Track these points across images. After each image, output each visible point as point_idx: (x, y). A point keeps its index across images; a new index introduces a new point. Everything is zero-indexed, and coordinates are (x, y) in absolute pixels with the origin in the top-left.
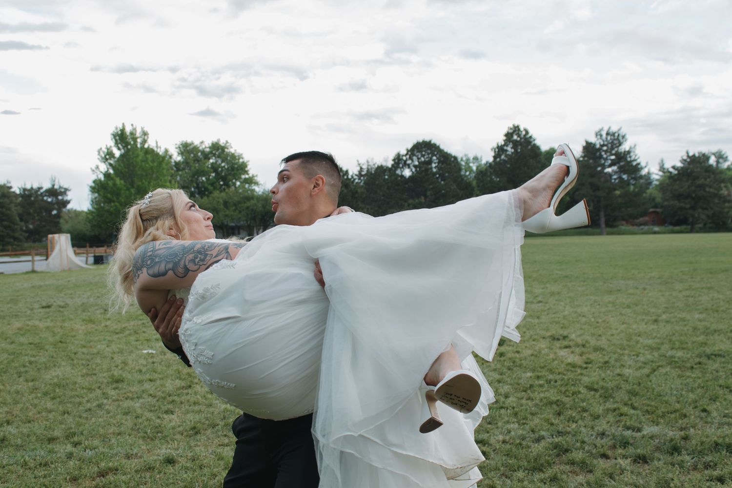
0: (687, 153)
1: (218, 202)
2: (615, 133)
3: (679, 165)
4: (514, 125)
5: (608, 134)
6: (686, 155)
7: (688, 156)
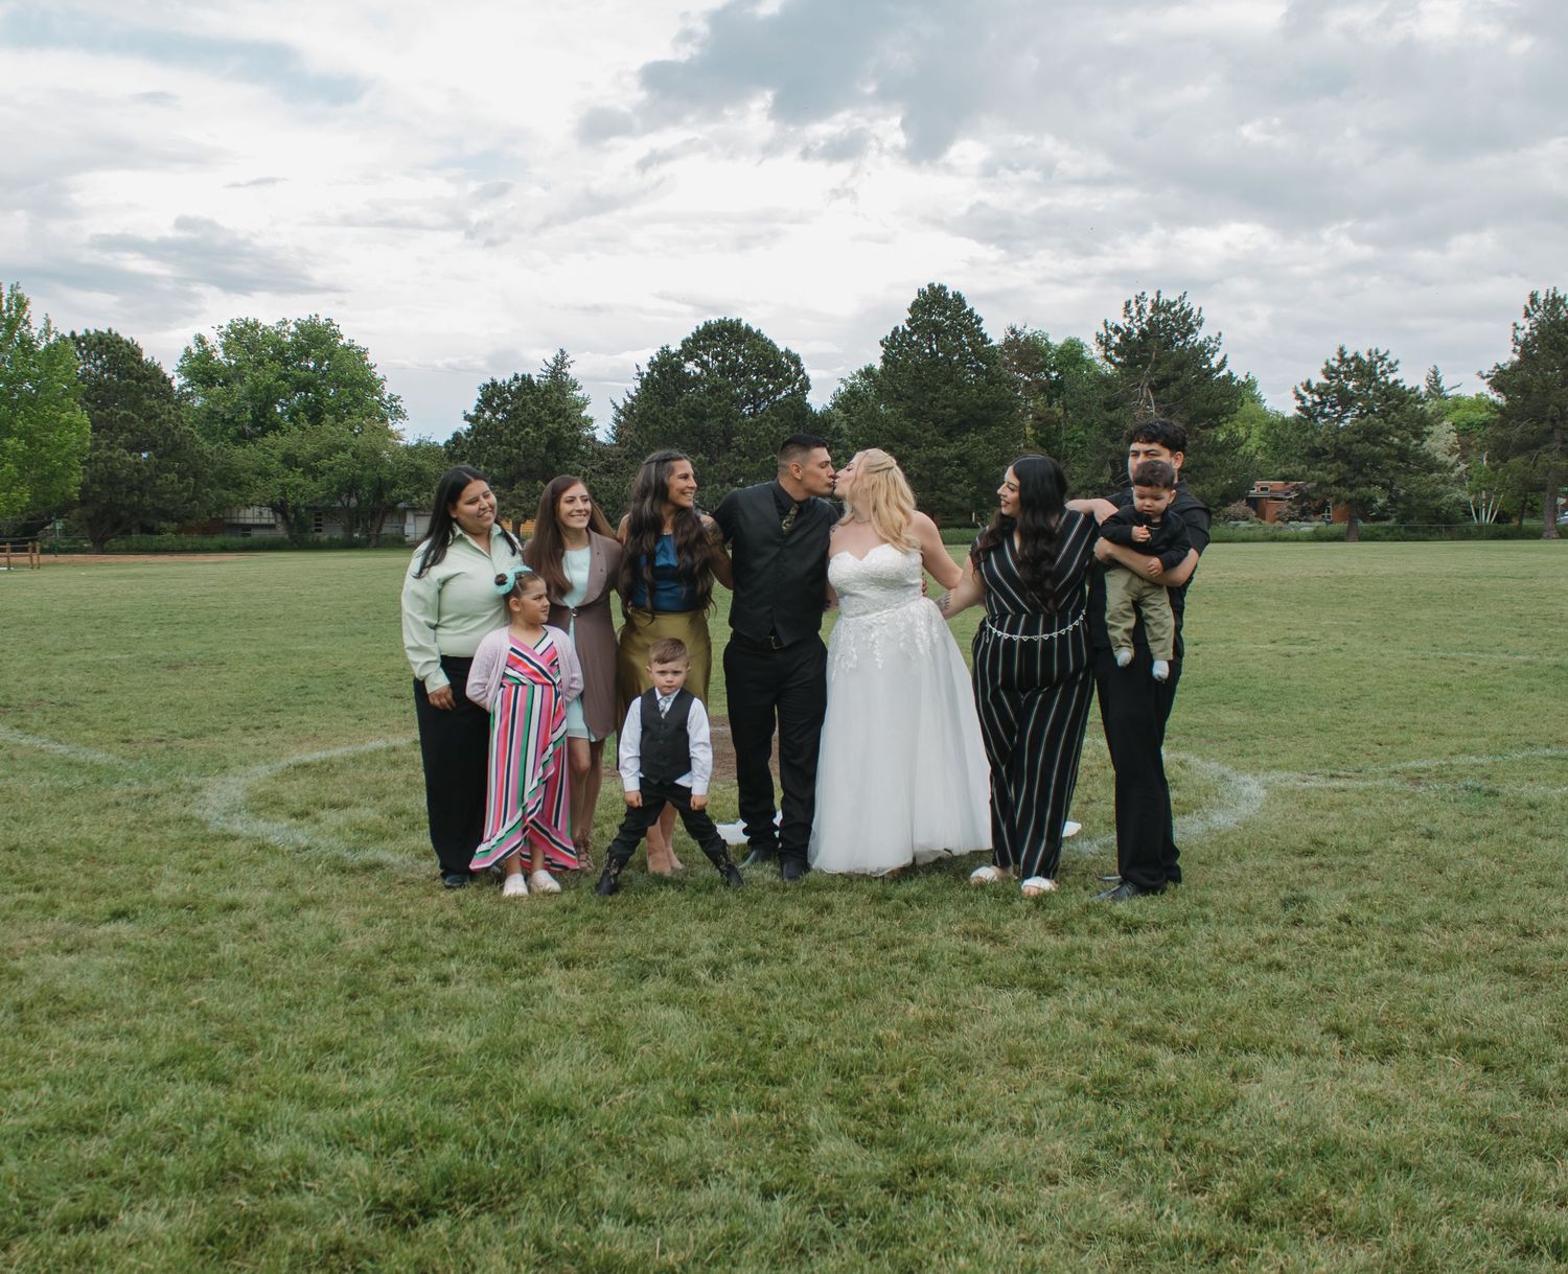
0: (1342, 352)
1: (272, 455)
2: (1174, 304)
3: (1318, 379)
4: (931, 286)
5: (1156, 307)
6: (1337, 357)
7: (1343, 360)
